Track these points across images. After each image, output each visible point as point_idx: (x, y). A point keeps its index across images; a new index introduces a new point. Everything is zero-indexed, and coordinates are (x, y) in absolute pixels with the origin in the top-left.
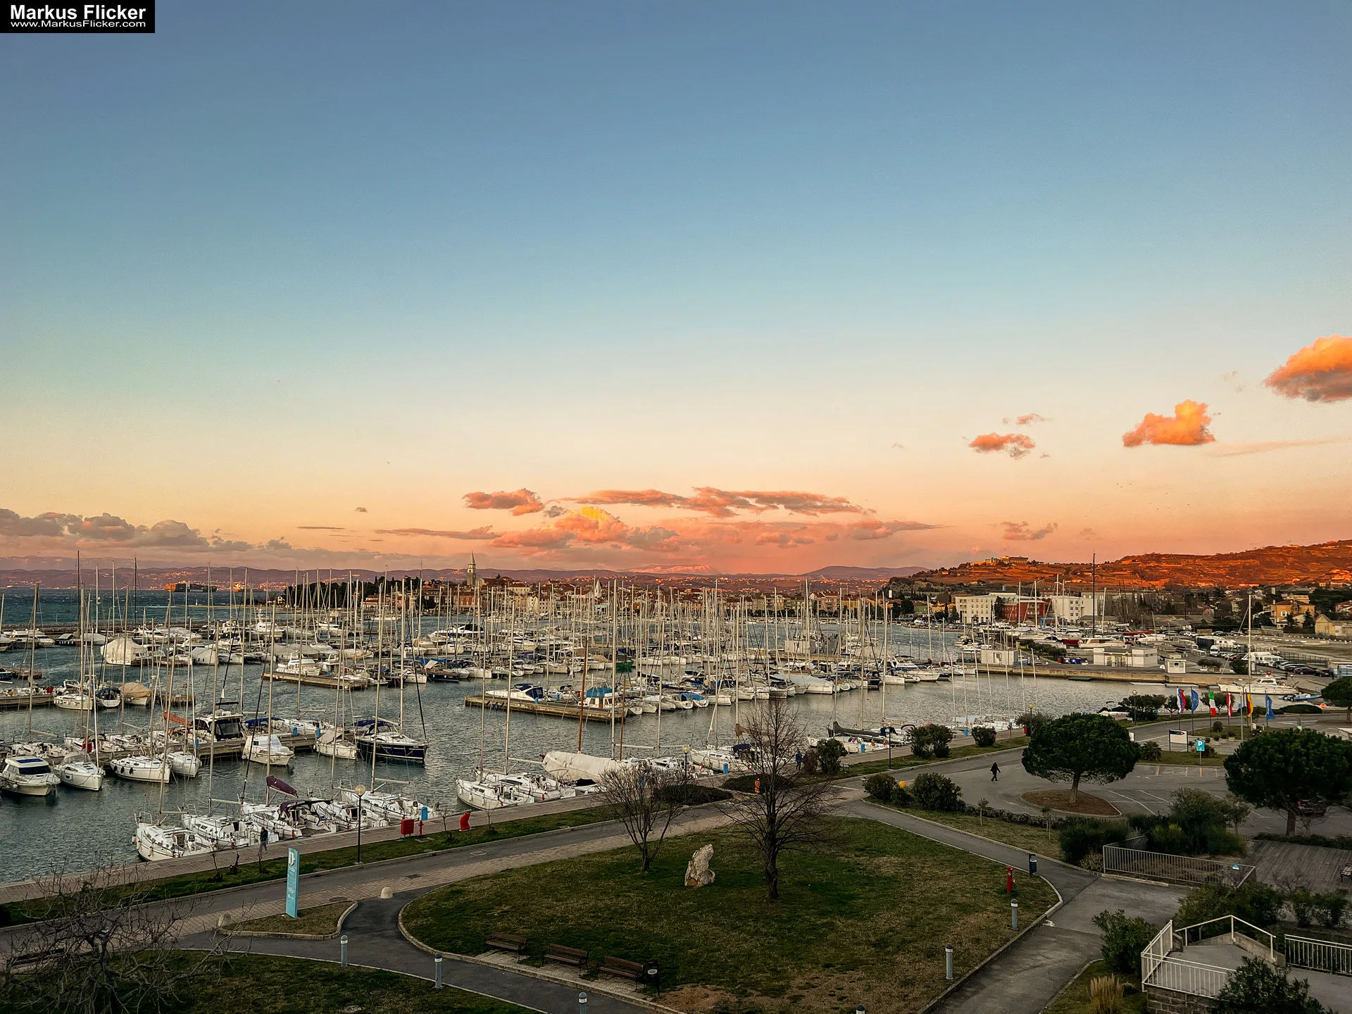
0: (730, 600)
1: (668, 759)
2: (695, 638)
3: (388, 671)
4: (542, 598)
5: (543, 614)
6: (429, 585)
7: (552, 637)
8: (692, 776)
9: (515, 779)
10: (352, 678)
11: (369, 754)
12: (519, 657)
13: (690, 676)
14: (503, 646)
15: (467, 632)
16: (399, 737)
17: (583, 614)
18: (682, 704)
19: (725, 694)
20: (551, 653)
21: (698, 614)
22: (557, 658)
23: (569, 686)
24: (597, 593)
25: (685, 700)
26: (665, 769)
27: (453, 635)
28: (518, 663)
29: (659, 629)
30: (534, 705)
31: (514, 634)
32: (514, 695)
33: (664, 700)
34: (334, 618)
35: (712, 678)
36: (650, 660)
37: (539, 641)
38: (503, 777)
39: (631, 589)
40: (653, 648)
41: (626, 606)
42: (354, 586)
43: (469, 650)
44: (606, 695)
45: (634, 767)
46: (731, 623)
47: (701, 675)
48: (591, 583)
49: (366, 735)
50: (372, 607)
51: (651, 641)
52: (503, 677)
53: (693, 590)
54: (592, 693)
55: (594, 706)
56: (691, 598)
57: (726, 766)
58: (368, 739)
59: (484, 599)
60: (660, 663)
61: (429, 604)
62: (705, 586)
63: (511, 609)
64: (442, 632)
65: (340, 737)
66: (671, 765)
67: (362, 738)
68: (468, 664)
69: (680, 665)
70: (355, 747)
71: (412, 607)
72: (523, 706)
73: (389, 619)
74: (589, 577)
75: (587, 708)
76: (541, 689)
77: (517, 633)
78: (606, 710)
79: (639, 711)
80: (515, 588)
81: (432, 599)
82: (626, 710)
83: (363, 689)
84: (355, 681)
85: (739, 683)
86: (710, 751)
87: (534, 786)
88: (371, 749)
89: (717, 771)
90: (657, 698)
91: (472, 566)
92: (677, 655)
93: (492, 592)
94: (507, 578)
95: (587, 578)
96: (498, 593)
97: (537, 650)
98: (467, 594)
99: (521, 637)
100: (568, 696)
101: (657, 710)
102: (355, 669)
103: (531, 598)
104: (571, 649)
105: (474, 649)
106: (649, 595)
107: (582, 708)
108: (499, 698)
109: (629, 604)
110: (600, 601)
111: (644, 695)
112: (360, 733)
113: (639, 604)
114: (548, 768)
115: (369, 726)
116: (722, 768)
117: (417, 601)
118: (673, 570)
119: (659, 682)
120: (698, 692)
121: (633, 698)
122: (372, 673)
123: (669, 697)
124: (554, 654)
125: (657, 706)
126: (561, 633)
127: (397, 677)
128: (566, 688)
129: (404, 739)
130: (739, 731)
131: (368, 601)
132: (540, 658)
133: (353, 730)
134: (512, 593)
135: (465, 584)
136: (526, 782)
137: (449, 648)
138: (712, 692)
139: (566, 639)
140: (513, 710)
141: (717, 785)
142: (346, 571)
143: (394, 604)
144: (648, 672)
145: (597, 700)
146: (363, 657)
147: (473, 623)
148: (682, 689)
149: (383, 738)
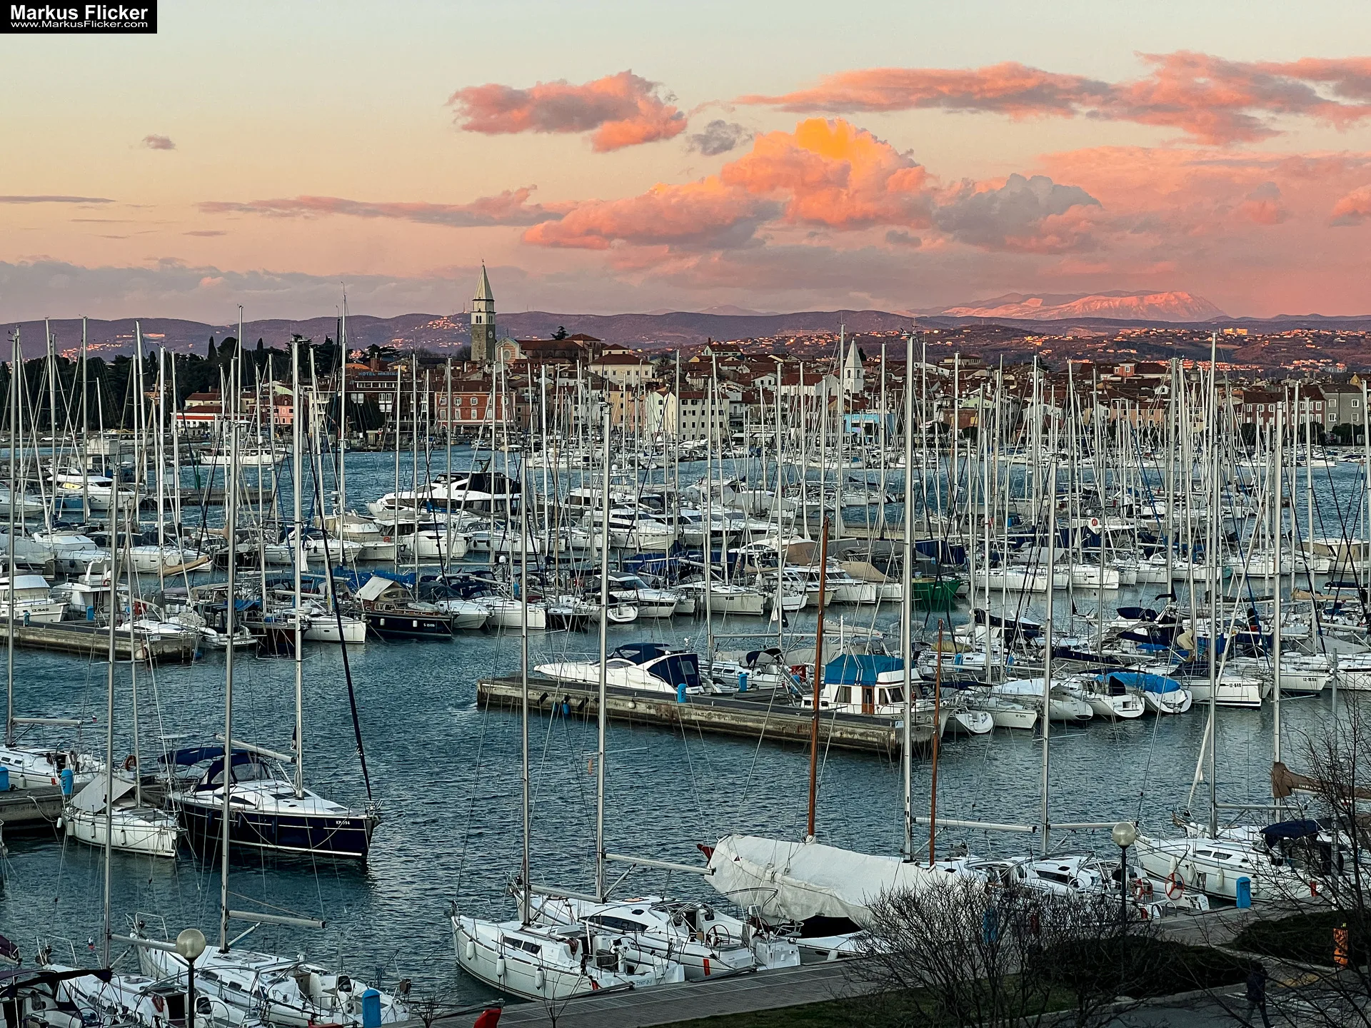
0: (1253, 396)
1: (1072, 862)
2: (1147, 511)
3: (256, 607)
4: (687, 395)
5: (690, 445)
6: (364, 360)
7: (718, 510)
8: (1144, 913)
9: (624, 913)
10: (154, 628)
11: (211, 843)
12: (626, 569)
13: (1132, 623)
14: (578, 536)
15: (475, 496)
16: (292, 795)
17: (808, 443)
18: (1112, 704)
19: (1241, 674)
20: (716, 558)
21: (1155, 438)
22: (736, 570)
23: (773, 652)
24: (849, 380)
25: (1123, 692)
26: (1060, 888)
27: (434, 504)
28: (625, 586)
29: (1037, 484)
30: (675, 705)
31: (612, 504)
32: (618, 677)
33: (1057, 693)
34: (97, 459)
35: (1202, 628)
36: (1013, 577)
37: (682, 520)
38: (592, 909)
39: (951, 367)
40: (1021, 540)
41: (939, 417)
42: (151, 366)
43: (483, 546)
44: (883, 677)
45: (968, 884)
46: (1259, 464)
47: (1164, 621)
48: (831, 350)
49: (201, 788)
50: (204, 426)
51: (1015, 520)
52: (582, 624)
53: (1139, 368)
54: (842, 671)
55: (848, 710)
56: (1136, 391)
57: (1244, 884)
58: (208, 798)
59: (521, 400)
60: (1041, 584)
61: (366, 417)
62: (1178, 354)
63: (600, 428)
64: (406, 495)
65: (130, 795)
66: (1084, 879)
67: (189, 797)
68: (481, 589)
69: (1102, 588)
70: (172, 822)
71: (316, 425)
72: (642, 708)
73: (253, 460)
74: (825, 332)
75: (828, 715)
76: (694, 658)
77: (617, 497)
78: (886, 721)
79: (984, 724)
80: (610, 369)
81: (372, 401)
82: (943, 721)
83: (187, 661)
84: (165, 638)
85: (1283, 643)
86: (1197, 840)
87: (682, 934)
88: (215, 827)
89: (1218, 900)
90: (1036, 687)
91: (482, 305)
92: (1089, 559)
93: (543, 381)
94: (585, 338)
95: (819, 336)
96: (561, 382)
97: (677, 547)
98: (473, 386)
99: (630, 511)
100: (770, 680)
101: (1039, 722)
102: (162, 602)
103: (657, 396)
104: (773, 544)
105: (495, 545)
106: (1007, 383)
107: (817, 713)
108: (574, 685)
109: (948, 410)
110: (859, 403)
111: (996, 677)
112: (184, 784)
113: (974, 412)
114: (722, 885)
115: (210, 762)
116: (1232, 889)
117: (332, 408)
118: (1077, 308)
119: (1040, 641)
120: (1160, 671)
121: (963, 685)
122: (211, 613)
123: (1073, 683)
124: (724, 558)
125: (1039, 708)
126: (745, 497)
127: (282, 626)
128: (763, 657)
129: (307, 802)
130: (1283, 783)
131: (191, 409)
132: (687, 572)
133: (164, 776)
134: (600, 383)
135: (464, 356)
136: (658, 925)
137: (425, 543)
138: (1199, 669)
139: (761, 515)
140: (616, 719)
141: (1219, 938)
142: (127, 325)
143: (265, 418)
144: (1008, 608)
145: (857, 692)
146: (183, 567)
147: (492, 470)
148: (1110, 659)
149: (250, 797)
